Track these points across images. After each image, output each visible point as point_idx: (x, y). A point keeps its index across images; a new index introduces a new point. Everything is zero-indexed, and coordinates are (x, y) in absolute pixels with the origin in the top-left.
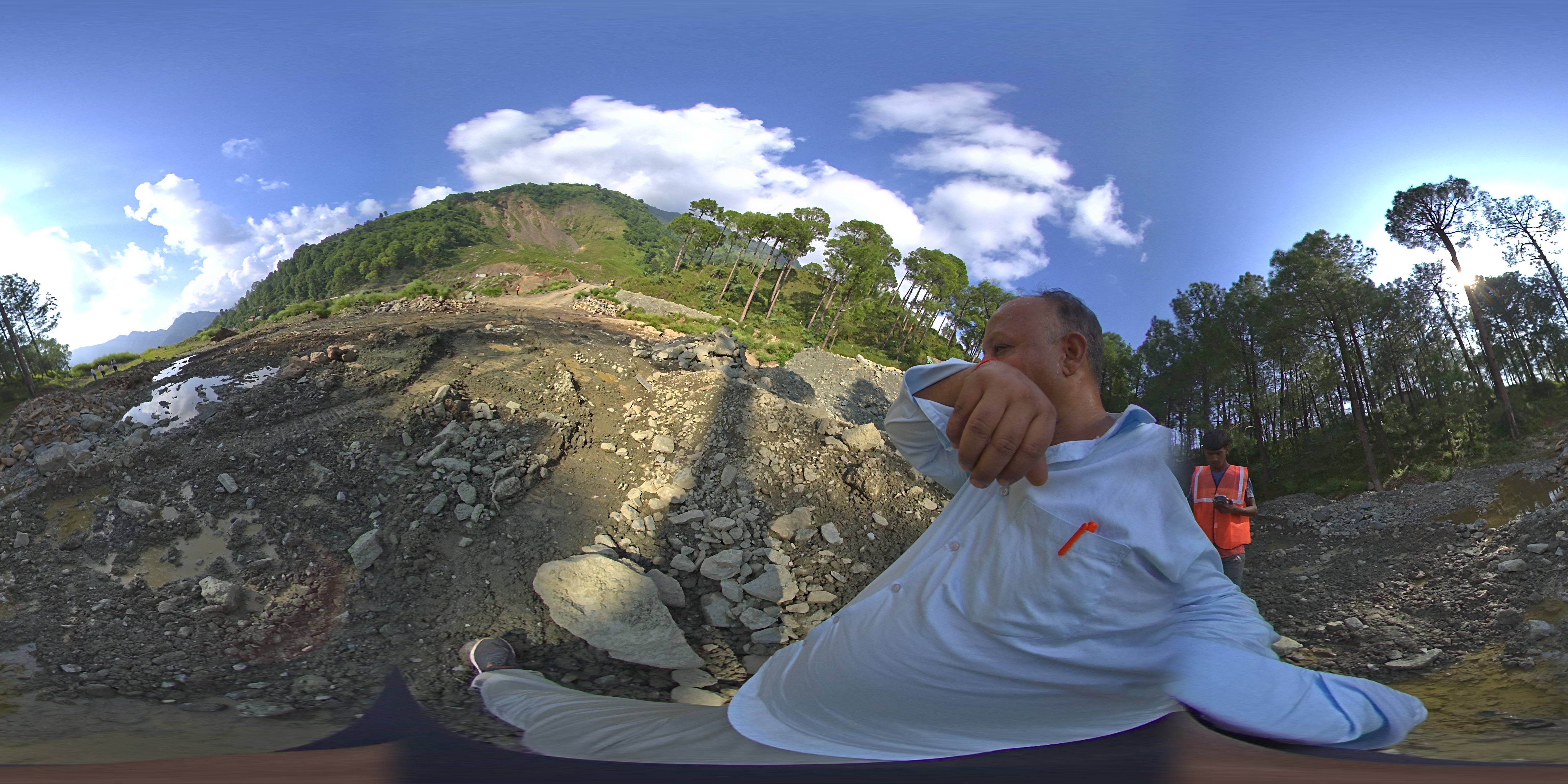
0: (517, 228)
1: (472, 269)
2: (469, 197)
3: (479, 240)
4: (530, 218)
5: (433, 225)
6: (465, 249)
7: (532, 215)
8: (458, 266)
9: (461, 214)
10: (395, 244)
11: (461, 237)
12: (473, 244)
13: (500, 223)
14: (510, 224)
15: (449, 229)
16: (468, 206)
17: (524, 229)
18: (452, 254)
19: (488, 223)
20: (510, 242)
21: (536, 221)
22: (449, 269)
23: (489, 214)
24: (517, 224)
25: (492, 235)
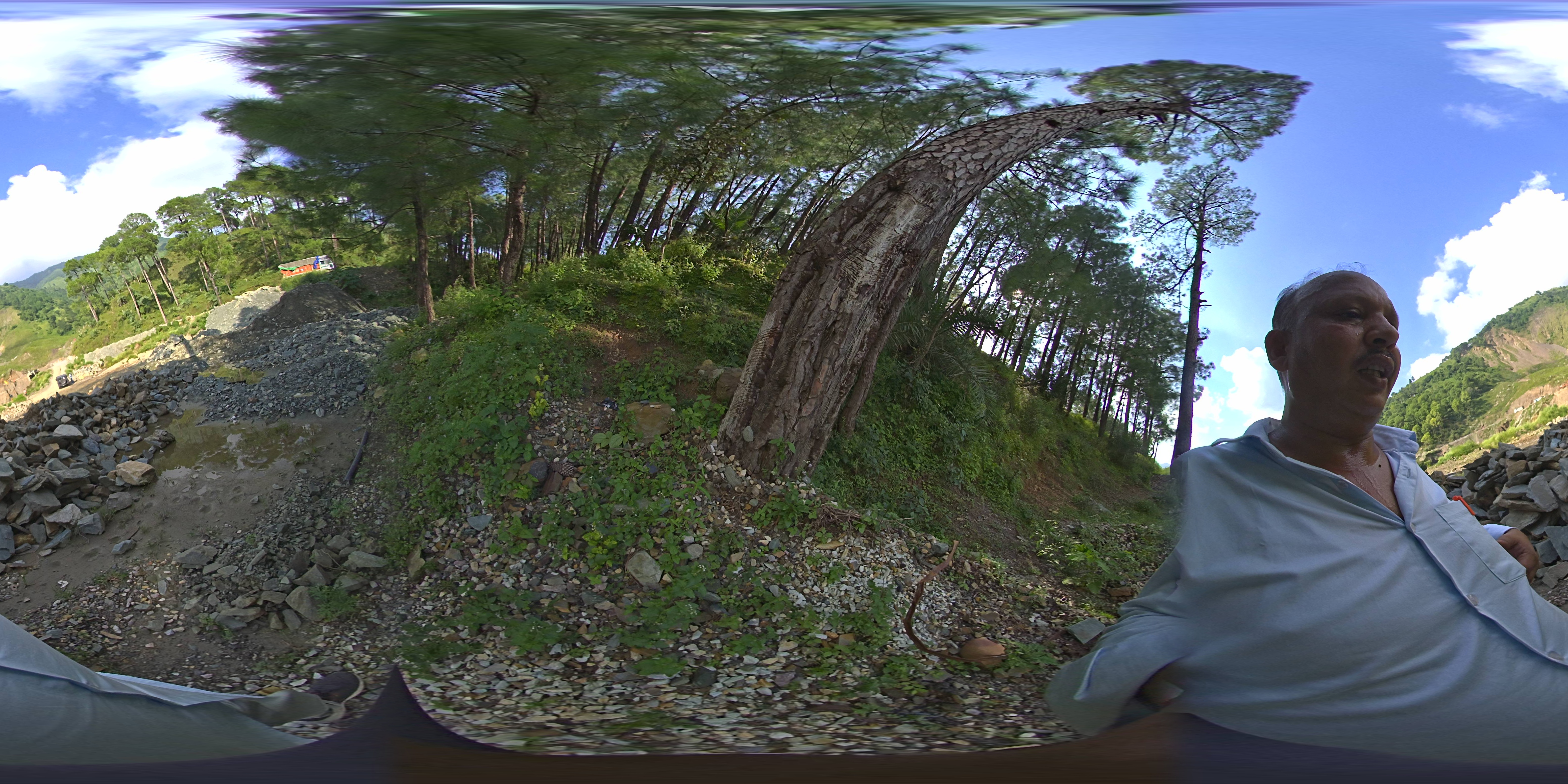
0: (1513, 358)
1: (1504, 408)
2: (1465, 347)
3: (1494, 382)
4: (1516, 345)
5: (1453, 380)
6: (1489, 394)
7: (1517, 342)
8: (1493, 410)
9: (1468, 364)
10: (1435, 406)
11: (1481, 384)
12: (1492, 387)
13: (1499, 360)
14: (1507, 358)
15: (1469, 380)
16: (1468, 355)
17: (1518, 357)
18: (1481, 402)
19: (1493, 364)
20: (1517, 374)
21: (1522, 345)
22: (1487, 416)
23: (1487, 356)
24: (1511, 355)
25: (1501, 373)
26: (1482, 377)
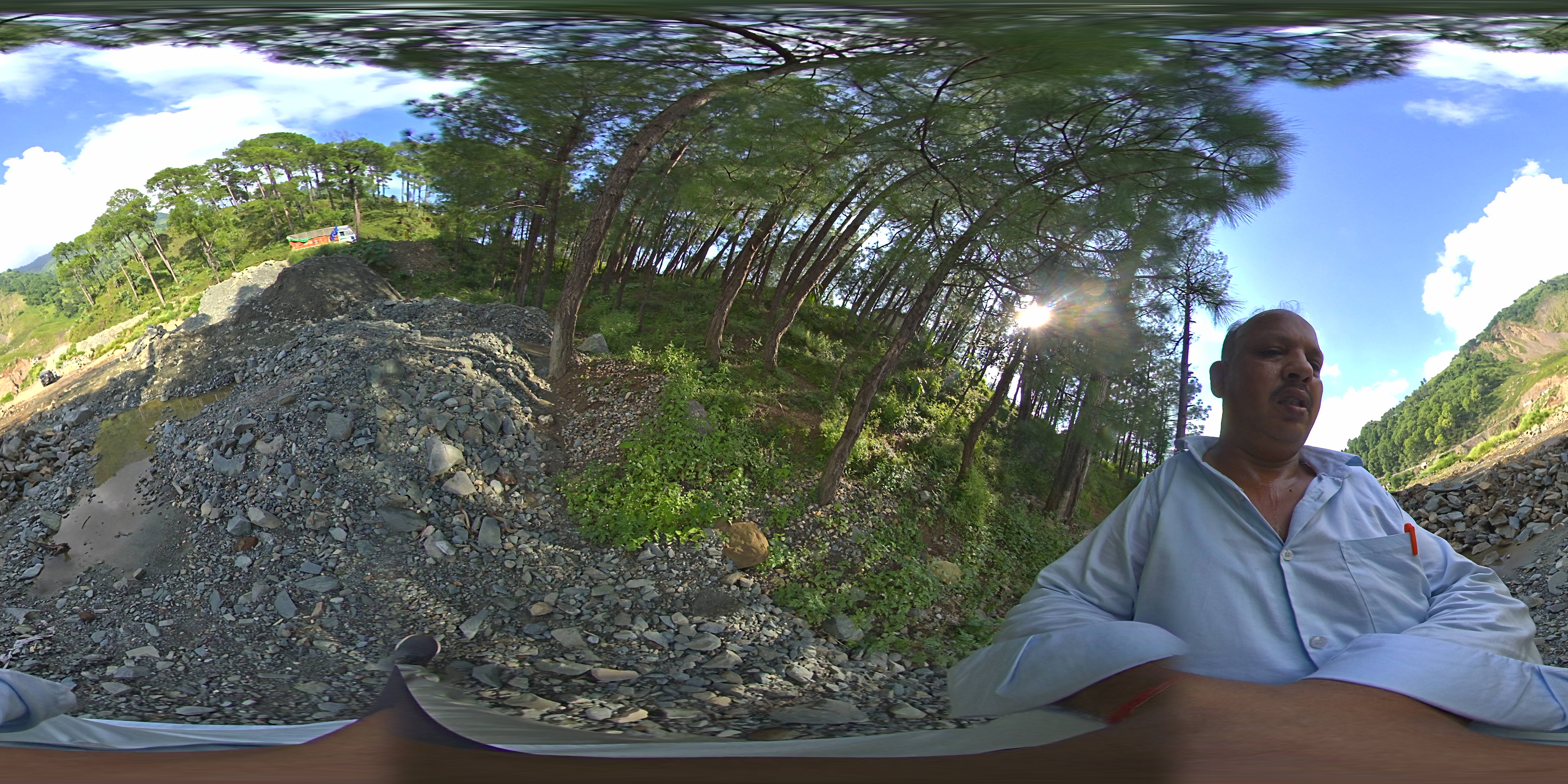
0: (1522, 350)
1: (1514, 403)
2: (1473, 344)
3: (1504, 376)
5: (1464, 378)
6: (1499, 389)
7: (1524, 333)
8: (1504, 405)
9: (1478, 360)
10: (1446, 406)
11: (1491, 380)
12: (1502, 381)
13: (1508, 353)
14: (1516, 351)
15: (1479, 377)
16: (1478, 351)
17: (1527, 349)
18: (1492, 399)
19: (1502, 358)
20: (1526, 366)
21: (1530, 336)
22: (1498, 412)
23: (1496, 350)
24: (1520, 347)
25: (1510, 366)
26: (1492, 372)
